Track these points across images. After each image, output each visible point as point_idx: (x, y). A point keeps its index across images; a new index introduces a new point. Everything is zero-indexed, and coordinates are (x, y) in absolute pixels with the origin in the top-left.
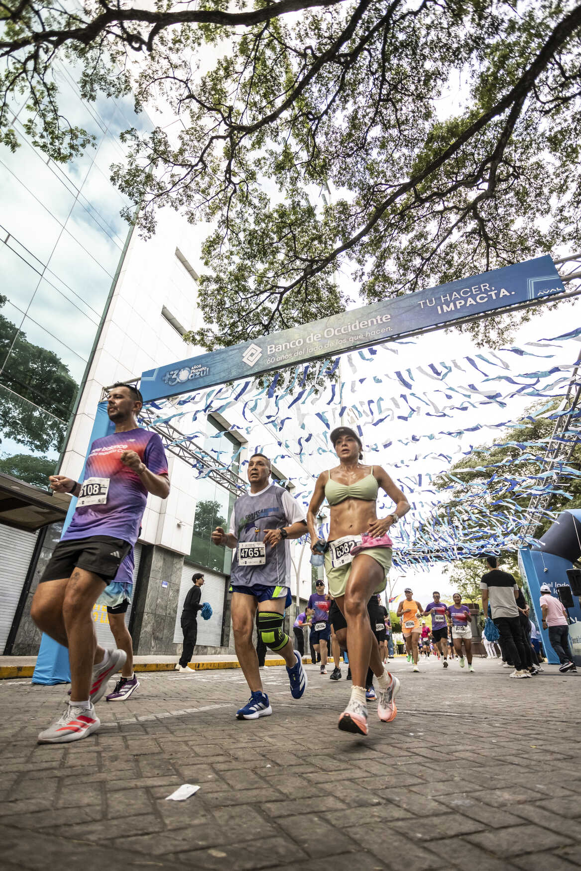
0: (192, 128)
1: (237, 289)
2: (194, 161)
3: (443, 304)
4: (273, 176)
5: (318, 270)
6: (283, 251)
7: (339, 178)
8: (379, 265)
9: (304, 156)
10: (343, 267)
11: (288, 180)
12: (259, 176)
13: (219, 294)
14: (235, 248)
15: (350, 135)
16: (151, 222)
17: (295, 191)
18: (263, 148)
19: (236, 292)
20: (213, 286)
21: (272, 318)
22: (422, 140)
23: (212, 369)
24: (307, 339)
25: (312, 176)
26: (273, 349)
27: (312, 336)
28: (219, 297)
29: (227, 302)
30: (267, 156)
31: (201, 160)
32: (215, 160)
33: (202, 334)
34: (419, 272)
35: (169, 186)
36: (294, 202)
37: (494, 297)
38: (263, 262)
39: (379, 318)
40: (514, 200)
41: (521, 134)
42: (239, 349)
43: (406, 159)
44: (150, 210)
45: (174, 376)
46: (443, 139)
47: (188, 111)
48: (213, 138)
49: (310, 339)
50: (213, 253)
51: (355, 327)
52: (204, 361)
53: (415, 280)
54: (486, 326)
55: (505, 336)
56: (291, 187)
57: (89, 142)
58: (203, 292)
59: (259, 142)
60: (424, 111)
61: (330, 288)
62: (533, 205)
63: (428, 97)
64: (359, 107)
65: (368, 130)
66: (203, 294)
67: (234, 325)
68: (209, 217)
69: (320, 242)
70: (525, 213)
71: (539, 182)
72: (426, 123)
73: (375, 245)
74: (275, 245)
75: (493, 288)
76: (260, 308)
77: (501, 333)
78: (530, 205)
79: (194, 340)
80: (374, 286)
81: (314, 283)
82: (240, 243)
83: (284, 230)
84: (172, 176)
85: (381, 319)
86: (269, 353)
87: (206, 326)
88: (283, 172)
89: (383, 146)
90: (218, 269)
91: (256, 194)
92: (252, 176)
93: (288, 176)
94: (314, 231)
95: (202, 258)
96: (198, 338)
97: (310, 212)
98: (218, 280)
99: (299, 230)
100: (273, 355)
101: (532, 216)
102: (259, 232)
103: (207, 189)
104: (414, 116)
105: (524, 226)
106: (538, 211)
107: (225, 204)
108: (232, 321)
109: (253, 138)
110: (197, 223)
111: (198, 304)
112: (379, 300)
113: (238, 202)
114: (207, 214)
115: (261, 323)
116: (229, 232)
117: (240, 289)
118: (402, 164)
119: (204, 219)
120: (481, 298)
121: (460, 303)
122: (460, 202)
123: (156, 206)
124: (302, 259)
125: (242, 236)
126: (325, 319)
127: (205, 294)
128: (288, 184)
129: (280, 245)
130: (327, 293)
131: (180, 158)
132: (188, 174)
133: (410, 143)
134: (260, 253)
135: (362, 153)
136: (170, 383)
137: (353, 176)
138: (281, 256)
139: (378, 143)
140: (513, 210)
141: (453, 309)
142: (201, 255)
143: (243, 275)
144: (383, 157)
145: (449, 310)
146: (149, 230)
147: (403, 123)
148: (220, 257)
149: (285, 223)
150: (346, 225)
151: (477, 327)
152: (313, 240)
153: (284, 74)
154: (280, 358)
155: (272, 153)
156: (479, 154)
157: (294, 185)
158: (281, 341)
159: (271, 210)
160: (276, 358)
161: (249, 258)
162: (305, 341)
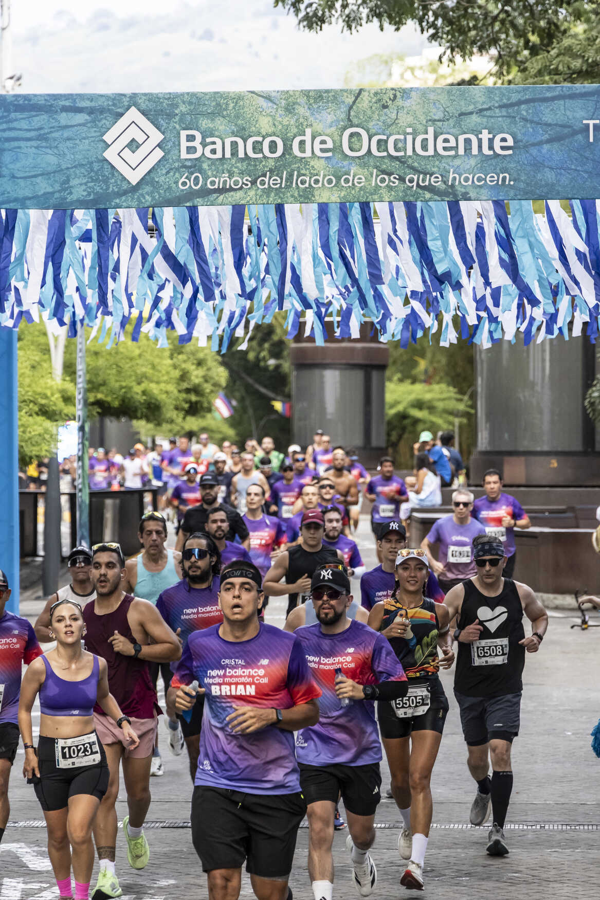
26: (197, 143)
27: (308, 138)
39: (485, 136)
49: (302, 143)
51: (425, 147)
85: (491, 147)
86: (184, 155)
100: (195, 166)
154: (219, 182)
158: (220, 125)
160: (206, 179)
162: (288, 149)
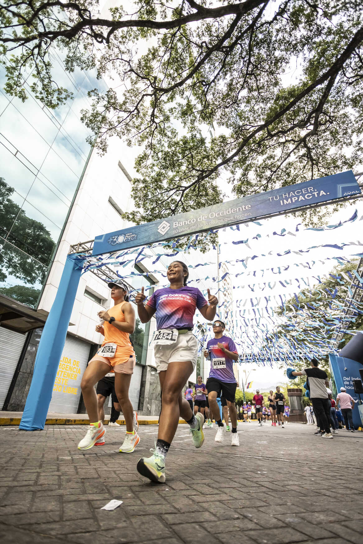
0: (132, 89)
1: (156, 187)
2: (132, 109)
3: (284, 199)
4: (180, 119)
5: (206, 176)
6: (185, 165)
7: (221, 121)
8: (244, 175)
9: (200, 107)
10: (222, 175)
11: (189, 121)
12: (171, 118)
13: (145, 190)
14: (155, 162)
15: (228, 95)
16: (104, 146)
17: (193, 128)
18: (175, 102)
19: (155, 189)
20: (141, 185)
21: (177, 206)
22: (273, 99)
23: (138, 236)
24: (198, 219)
25: (204, 119)
26: (177, 224)
27: (201, 217)
28: (145, 192)
29: (150, 195)
30: (177, 106)
31: (136, 108)
32: (145, 109)
33: (134, 215)
34: (269, 179)
35: (116, 124)
36: (192, 135)
37: (316, 196)
38: (172, 171)
39: (243, 207)
40: (330, 136)
41: (334, 96)
42: (156, 224)
43: (262, 110)
44: (104, 138)
45: (115, 240)
46: (286, 98)
47: (129, 79)
48: (144, 95)
49: (200, 219)
50: (142, 165)
51: (229, 212)
52: (133, 231)
53: (266, 184)
54: (310, 214)
55: (322, 220)
56: (191, 125)
57: (69, 97)
58: (135, 189)
59: (172, 98)
60: (274, 81)
61: (214, 188)
62: (341, 140)
63: (277, 73)
64: (234, 78)
65: (239, 92)
66: (135, 190)
67: (153, 209)
68: (140, 143)
69: (208, 160)
70: (336, 145)
71: (345, 126)
72: (275, 88)
73: (242, 162)
74: (180, 161)
75: (316, 190)
76: (170, 199)
77: (320, 218)
78: (339, 140)
79: (128, 218)
80: (241, 187)
81: (203, 185)
82: (159, 159)
83: (186, 152)
84: (118, 117)
85: (245, 208)
86: (174, 227)
87: (136, 209)
88: (186, 117)
89: (248, 102)
90: (145, 174)
91: (169, 129)
92: (167, 119)
93: (189, 119)
94: (205, 153)
95: (135, 168)
96: (131, 217)
97: (202, 141)
98: (144, 181)
99: (196, 152)
100: (177, 228)
101: (340, 147)
102: (170, 153)
103: (139, 126)
104: (268, 84)
105: (336, 152)
106: (344, 143)
107: (150, 135)
108: (152, 207)
109: (169, 95)
110: (133, 146)
111: (132, 195)
112: (244, 196)
113: (158, 134)
114: (139, 141)
115: (170, 208)
116: (152, 152)
117: (158, 187)
118: (259, 113)
119: (137, 144)
120: (308, 196)
121: (295, 199)
122: (295, 137)
123: (108, 136)
124: (196, 170)
125: (160, 155)
126: (210, 207)
127: (136, 190)
128: (189, 124)
129: (183, 161)
130: (212, 191)
131: (124, 107)
132: (128, 116)
133: (265, 100)
134: (171, 166)
135: (235, 106)
136: (112, 244)
137: (229, 119)
138: (183, 168)
139: (245, 100)
140: (329, 142)
141: (290, 202)
142: (134, 166)
143: (160, 179)
144: (248, 108)
145: (288, 203)
146: (103, 150)
147: (261, 88)
148: (146, 167)
149: (187, 147)
150: (224, 150)
151: (305, 214)
152: (204, 158)
153: (188, 57)
154: (181, 230)
155: (180, 105)
156: (308, 108)
157: (192, 125)
158: (182, 219)
159: (178, 140)
160: (179, 230)
161: (164, 169)
162: (197, 220)
